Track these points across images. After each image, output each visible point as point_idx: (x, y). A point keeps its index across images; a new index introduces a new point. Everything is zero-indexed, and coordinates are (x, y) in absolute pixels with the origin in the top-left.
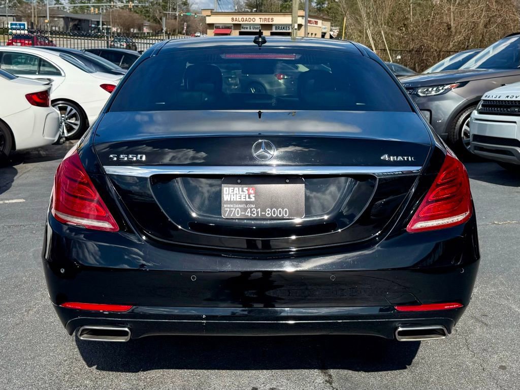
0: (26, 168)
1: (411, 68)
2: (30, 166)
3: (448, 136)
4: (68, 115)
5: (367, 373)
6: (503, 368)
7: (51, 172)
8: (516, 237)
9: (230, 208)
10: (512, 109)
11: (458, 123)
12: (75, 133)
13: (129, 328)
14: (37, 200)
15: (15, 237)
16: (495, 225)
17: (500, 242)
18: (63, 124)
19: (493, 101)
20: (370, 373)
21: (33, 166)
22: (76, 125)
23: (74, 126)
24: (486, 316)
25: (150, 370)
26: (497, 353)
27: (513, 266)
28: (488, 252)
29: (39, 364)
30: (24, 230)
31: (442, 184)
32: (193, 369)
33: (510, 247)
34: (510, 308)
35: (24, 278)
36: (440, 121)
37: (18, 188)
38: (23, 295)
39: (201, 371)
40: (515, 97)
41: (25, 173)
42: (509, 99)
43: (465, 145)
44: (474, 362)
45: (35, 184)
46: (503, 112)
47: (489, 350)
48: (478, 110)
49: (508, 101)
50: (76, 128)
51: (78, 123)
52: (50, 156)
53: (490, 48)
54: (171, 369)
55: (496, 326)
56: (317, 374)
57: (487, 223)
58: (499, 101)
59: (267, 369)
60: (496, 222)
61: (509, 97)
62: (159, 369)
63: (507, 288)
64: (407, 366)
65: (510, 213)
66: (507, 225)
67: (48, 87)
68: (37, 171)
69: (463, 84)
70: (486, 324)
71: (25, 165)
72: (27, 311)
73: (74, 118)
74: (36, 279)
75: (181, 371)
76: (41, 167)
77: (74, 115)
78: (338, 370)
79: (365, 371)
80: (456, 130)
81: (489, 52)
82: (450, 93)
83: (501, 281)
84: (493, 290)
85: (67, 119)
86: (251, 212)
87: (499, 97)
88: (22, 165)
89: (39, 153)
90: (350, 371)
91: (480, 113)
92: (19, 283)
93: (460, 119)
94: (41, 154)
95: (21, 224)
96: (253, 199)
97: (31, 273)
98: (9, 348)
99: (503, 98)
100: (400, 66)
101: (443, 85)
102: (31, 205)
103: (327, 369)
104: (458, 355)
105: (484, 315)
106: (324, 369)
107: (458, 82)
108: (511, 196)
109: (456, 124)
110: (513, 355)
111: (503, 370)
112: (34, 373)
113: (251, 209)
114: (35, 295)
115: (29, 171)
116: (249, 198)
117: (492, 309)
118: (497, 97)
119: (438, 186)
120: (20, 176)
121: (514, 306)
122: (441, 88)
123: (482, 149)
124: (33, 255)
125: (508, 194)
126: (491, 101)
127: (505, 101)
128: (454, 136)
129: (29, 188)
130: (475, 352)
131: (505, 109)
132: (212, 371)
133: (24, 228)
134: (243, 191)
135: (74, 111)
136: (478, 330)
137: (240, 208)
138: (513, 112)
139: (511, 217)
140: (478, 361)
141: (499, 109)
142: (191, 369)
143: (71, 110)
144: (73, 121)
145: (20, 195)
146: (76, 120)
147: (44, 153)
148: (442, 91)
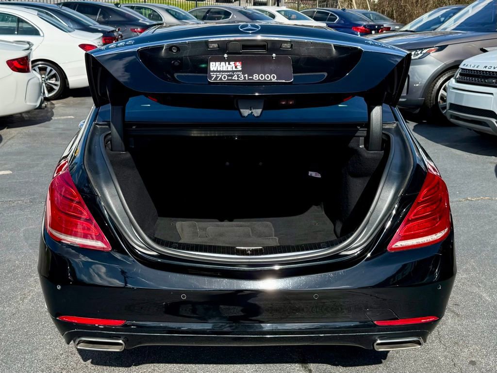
0: (10, 134)
1: (388, 15)
2: (14, 131)
3: (425, 100)
4: (48, 75)
5: (345, 368)
6: (473, 363)
7: (35, 139)
8: (488, 215)
10: (490, 80)
11: (435, 87)
12: (56, 93)
13: (123, 341)
14: (23, 172)
15: (5, 215)
16: (468, 201)
17: (473, 220)
18: (44, 84)
19: (471, 70)
20: (347, 368)
21: (17, 132)
22: (56, 85)
23: (54, 87)
24: (458, 305)
25: (141, 364)
26: (467, 347)
27: (484, 249)
28: (461, 232)
29: (37, 358)
30: (13, 207)
31: (423, 202)
32: (182, 363)
33: (482, 227)
34: (480, 297)
35: (17, 262)
36: (417, 85)
37: (4, 157)
38: (17, 281)
39: (190, 365)
40: (493, 68)
41: (10, 139)
42: (487, 69)
43: (441, 109)
44: (446, 357)
45: (20, 153)
46: (480, 83)
47: (460, 343)
48: (455, 79)
49: (486, 72)
50: (57, 88)
51: (58, 83)
52: (33, 119)
53: (469, 7)
54: (161, 363)
55: (467, 317)
56: (298, 368)
57: (461, 199)
58: (477, 71)
59: (251, 363)
60: (469, 199)
61: (487, 68)
62: (149, 363)
63: (479, 274)
64: (383, 361)
65: (483, 188)
66: (480, 201)
67: (28, 52)
68: (21, 138)
69: (441, 48)
70: (457, 314)
71: (9, 130)
72: (22, 300)
73: (54, 79)
74: (28, 263)
75: (170, 366)
76: (25, 133)
77: (54, 76)
78: (317, 364)
79: (343, 366)
80: (433, 95)
81: (468, 11)
82: (428, 58)
83: (473, 266)
84: (465, 276)
85: (47, 80)
87: (477, 67)
88: (5, 130)
89: (22, 116)
90: (329, 366)
91: (458, 82)
92: (13, 268)
93: (438, 83)
94: (23, 117)
95: (9, 200)
97: (23, 256)
98: (8, 341)
99: (481, 68)
100: (378, 14)
101: (422, 49)
102: (18, 178)
103: (307, 363)
104: (431, 349)
105: (455, 304)
106: (305, 363)
107: (437, 45)
108: (485, 167)
109: (433, 88)
110: (483, 349)
111: (473, 365)
112: (32, 368)
114: (29, 281)
115: (12, 138)
117: (464, 297)
118: (476, 66)
119: (419, 204)
120: (5, 143)
121: (484, 295)
122: (419, 52)
123: (458, 118)
124: (24, 236)
125: (482, 165)
126: (469, 70)
127: (483, 71)
128: (430, 101)
129: (15, 157)
130: (447, 345)
131: (483, 80)
132: (200, 366)
133: (13, 205)
135: (54, 72)
136: (450, 321)
138: (490, 83)
139: (484, 192)
140: (450, 356)
141: (476, 79)
142: (180, 363)
143: (51, 71)
144: (53, 81)
145: (6, 166)
146: (56, 80)
147: (27, 116)
148: (420, 55)
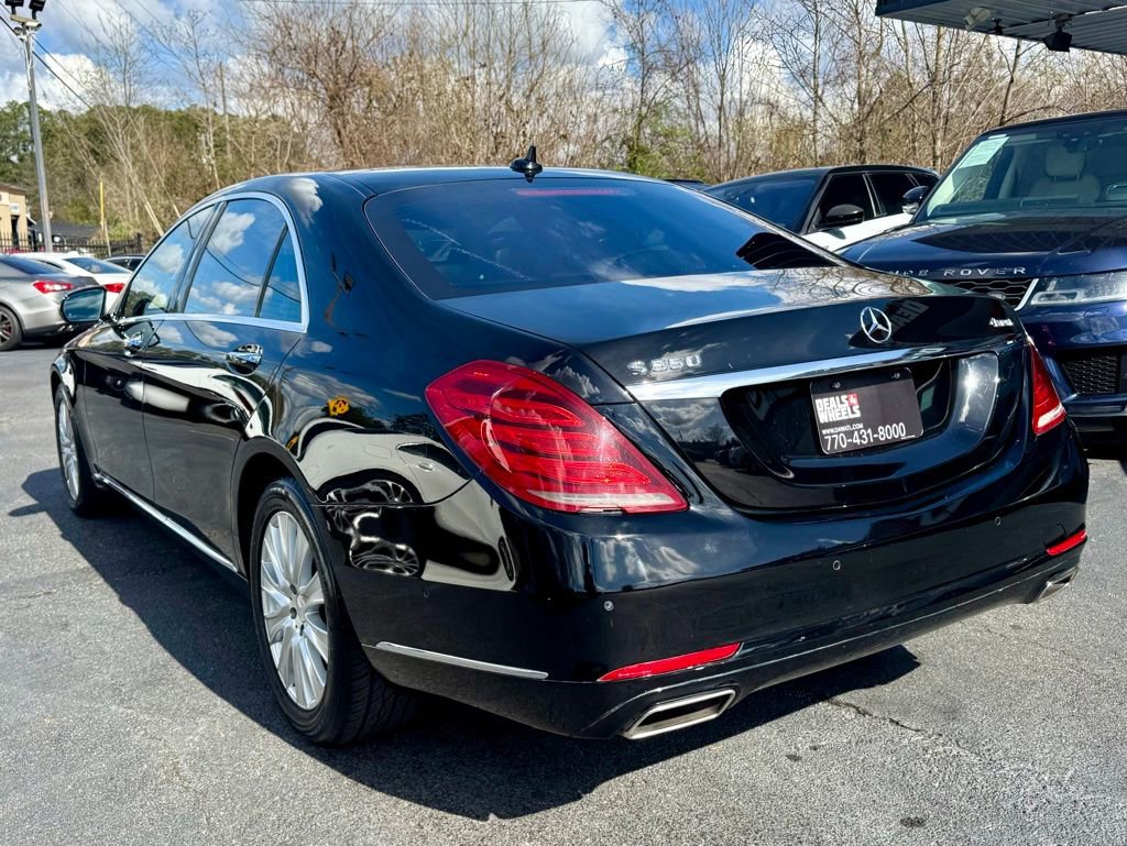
9: (831, 434)
13: (735, 688)
86: (861, 437)
96: (858, 415)
106: (827, 699)
113: (859, 430)
116: (853, 412)
134: (842, 403)
137: (844, 432)
